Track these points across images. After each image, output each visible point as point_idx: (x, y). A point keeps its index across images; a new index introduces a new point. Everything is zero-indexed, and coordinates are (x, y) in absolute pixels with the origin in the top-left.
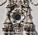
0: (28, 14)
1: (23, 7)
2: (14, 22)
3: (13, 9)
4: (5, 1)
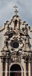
3: (11, 37)
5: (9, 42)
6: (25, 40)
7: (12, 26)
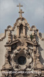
0: (38, 55)
1: (29, 44)
2: (17, 67)
3: (15, 48)
4: (3, 36)
5: (12, 56)
6: (35, 52)
7: (16, 32)
